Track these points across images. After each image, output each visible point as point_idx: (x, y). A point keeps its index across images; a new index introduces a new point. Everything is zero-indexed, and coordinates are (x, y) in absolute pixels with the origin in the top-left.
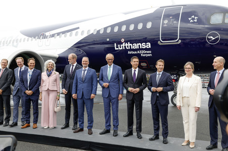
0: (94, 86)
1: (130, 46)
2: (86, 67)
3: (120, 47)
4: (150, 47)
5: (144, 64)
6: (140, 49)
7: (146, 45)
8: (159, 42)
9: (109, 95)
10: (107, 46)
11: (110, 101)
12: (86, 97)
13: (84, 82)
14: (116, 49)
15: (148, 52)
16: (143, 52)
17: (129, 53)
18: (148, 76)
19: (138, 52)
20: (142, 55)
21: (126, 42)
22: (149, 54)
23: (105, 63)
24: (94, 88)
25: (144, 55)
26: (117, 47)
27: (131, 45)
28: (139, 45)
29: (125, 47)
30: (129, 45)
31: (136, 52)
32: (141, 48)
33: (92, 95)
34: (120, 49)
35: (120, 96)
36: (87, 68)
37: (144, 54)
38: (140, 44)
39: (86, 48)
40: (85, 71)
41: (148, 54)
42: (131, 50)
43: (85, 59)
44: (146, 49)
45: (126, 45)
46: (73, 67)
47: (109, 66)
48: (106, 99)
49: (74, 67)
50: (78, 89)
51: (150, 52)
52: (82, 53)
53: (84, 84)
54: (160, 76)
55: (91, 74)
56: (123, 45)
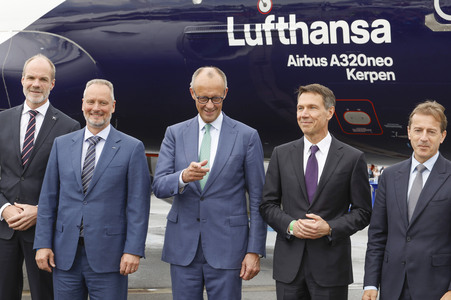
0: (132, 218)
1: (299, 32)
2: (100, 127)
3: (253, 36)
4: (387, 39)
5: (358, 117)
6: (340, 48)
7: (370, 30)
8: (429, 19)
9: (199, 258)
10: (191, 27)
11: (203, 282)
12: (94, 263)
13: (86, 194)
14: (233, 42)
15: (379, 61)
16: (357, 59)
17: (291, 61)
18: (377, 171)
19: (334, 61)
20: (350, 74)
21: (280, 11)
22: (385, 69)
23: (187, 109)
24: (134, 226)
25: (361, 76)
26: (239, 35)
27: (303, 26)
28: (339, 31)
29: (275, 33)
30: (294, 24)
31: (322, 62)
32: (346, 40)
33: (128, 259)
34: (252, 43)
35: (250, 261)
36: (104, 134)
37: (359, 68)
38: (343, 24)
39: (97, 33)
40: (95, 142)
41: (378, 69)
42: (300, 49)
43: (98, 92)
44: (371, 49)
45: (281, 25)
46: (32, 122)
47: (202, 124)
48: (184, 275)
49: (39, 122)
50: (60, 223)
51: (388, 61)
52: (75, 54)
53: (87, 206)
54: (426, 176)
55: (122, 158)
56: (268, 25)
